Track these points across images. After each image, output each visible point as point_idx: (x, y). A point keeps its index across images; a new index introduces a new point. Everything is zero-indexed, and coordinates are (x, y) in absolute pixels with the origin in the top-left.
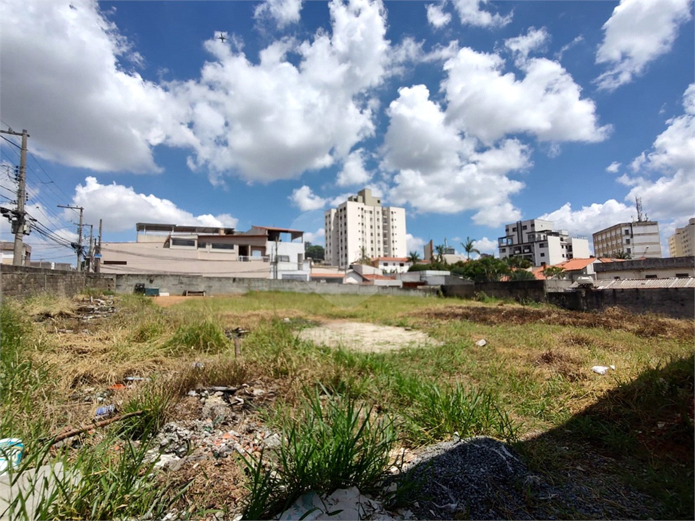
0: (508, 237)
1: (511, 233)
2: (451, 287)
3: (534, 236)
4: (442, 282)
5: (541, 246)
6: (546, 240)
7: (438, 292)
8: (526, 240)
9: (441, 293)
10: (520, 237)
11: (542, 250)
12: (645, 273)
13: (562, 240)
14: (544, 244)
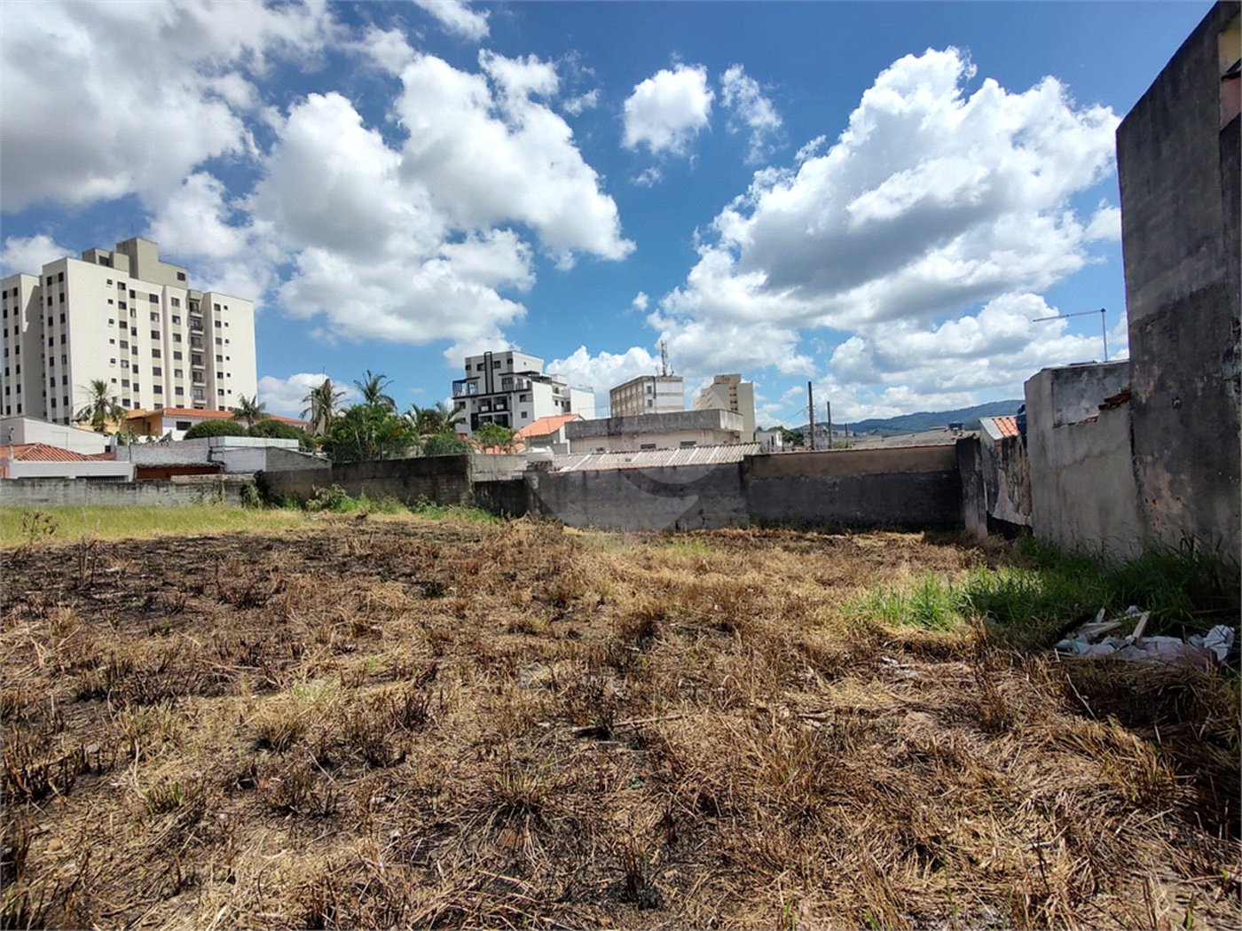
0: (470, 380)
1: (475, 373)
2: (282, 476)
3: (511, 381)
4: (260, 463)
5: (522, 398)
6: (529, 389)
7: (243, 490)
8: (498, 388)
9: (254, 491)
10: (489, 382)
11: (523, 407)
12: (640, 441)
13: (557, 391)
14: (525, 395)
